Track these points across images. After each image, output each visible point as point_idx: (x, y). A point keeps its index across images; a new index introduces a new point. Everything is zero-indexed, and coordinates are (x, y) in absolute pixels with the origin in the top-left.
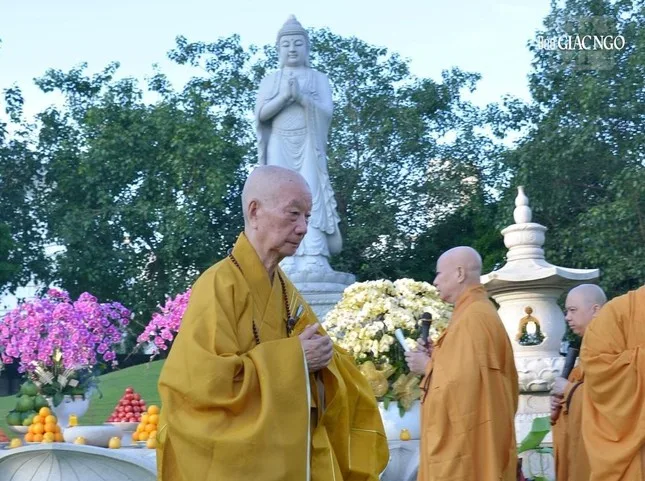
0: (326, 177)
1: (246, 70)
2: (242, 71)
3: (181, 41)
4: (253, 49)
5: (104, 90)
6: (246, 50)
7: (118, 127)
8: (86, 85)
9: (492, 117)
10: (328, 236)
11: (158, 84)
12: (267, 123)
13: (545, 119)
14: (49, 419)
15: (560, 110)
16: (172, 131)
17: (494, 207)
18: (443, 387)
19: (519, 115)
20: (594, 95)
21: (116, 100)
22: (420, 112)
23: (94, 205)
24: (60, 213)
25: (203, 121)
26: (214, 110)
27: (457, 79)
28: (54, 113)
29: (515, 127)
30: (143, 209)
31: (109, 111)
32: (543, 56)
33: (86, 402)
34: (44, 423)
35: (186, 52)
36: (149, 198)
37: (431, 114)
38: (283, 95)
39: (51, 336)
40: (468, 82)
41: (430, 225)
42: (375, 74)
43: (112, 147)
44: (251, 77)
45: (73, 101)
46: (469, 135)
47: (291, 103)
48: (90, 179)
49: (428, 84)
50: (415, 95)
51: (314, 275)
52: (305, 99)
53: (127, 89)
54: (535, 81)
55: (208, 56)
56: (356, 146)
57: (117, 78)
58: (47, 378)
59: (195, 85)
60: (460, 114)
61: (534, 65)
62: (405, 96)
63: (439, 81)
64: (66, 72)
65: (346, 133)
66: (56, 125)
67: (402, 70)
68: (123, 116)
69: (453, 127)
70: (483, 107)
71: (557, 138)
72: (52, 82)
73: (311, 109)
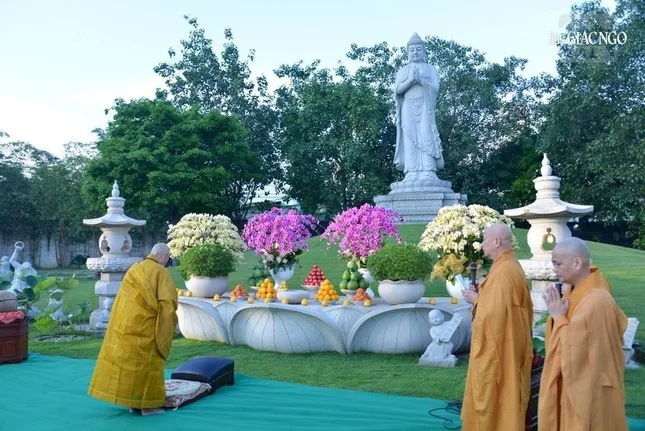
0: (434, 126)
1: (391, 62)
2: (388, 63)
3: (354, 47)
4: (395, 50)
5: (311, 76)
6: (391, 50)
7: (319, 96)
8: (302, 72)
9: (534, 84)
10: (436, 159)
11: (341, 72)
12: (401, 95)
13: (566, 86)
14: (270, 285)
15: (575, 81)
16: (348, 99)
17: (535, 137)
18: (482, 318)
19: (551, 84)
20: (597, 72)
21: (318, 81)
22: (491, 83)
23: (307, 140)
24: (288, 144)
25: (367, 91)
26: (373, 84)
27: (513, 63)
28: (285, 89)
29: (547, 91)
30: (333, 142)
31: (314, 87)
32: (565, 49)
33: (292, 271)
34: (266, 287)
35: (357, 53)
36: (337, 136)
37: (498, 83)
38: (411, 79)
39: (273, 235)
40: (520, 65)
41: (497, 148)
42: (465, 62)
43: (316, 107)
44: (393, 66)
45: (295, 82)
46: (521, 95)
47: (415, 83)
48: (304, 126)
49: (496, 66)
50: (487, 73)
51: (428, 182)
52: (423, 81)
53: (324, 75)
54: (560, 64)
55: (369, 55)
56: (454, 103)
57: (319, 68)
58: (270, 258)
59: (362, 71)
60: (515, 83)
61: (560, 54)
62: (482, 74)
63: (502, 64)
64: (291, 66)
65: (448, 97)
66: (286, 96)
67: (481, 59)
68: (322, 90)
69: (511, 90)
70: (529, 79)
71: (574, 98)
72: (284, 71)
73: (426, 87)
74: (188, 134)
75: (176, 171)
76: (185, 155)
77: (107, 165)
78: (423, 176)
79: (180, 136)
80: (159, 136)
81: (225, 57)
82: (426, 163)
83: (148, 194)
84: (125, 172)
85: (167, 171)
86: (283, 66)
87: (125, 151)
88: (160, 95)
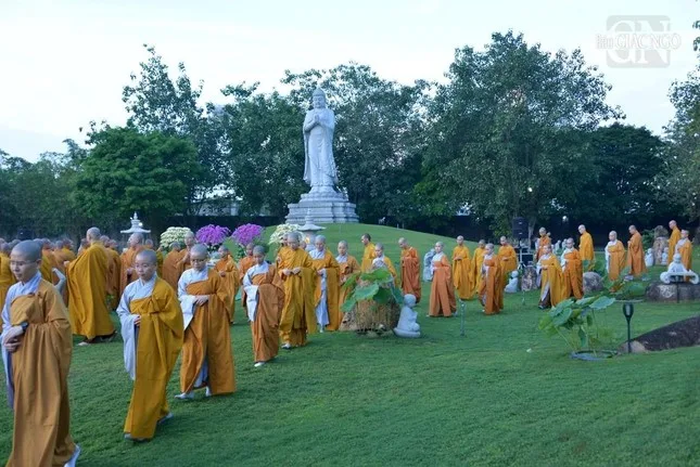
3: (287, 72)
5: (253, 94)
8: (245, 91)
10: (332, 177)
12: (308, 132)
35: (290, 78)
38: (314, 121)
45: (239, 99)
47: (316, 125)
52: (322, 123)
64: (235, 86)
72: (229, 91)
73: (324, 127)
74: (154, 157)
75: (146, 185)
76: (152, 173)
77: (92, 180)
78: (322, 189)
79: (148, 158)
80: (132, 158)
81: (180, 86)
82: (325, 180)
83: (125, 202)
84: (107, 185)
85: (139, 185)
86: (229, 87)
87: (108, 170)
88: (130, 123)
